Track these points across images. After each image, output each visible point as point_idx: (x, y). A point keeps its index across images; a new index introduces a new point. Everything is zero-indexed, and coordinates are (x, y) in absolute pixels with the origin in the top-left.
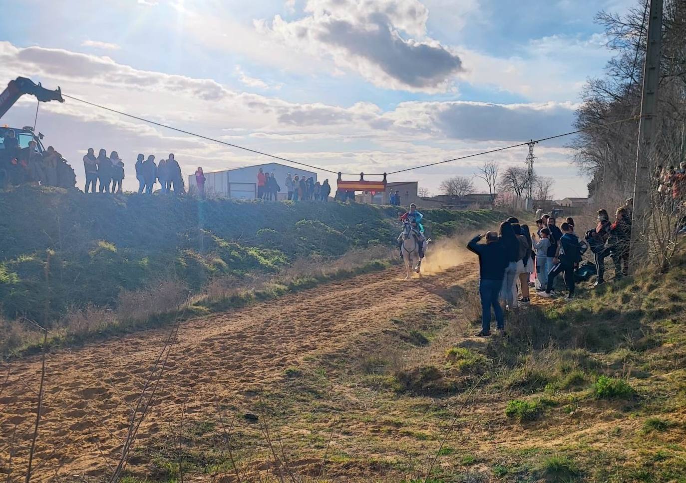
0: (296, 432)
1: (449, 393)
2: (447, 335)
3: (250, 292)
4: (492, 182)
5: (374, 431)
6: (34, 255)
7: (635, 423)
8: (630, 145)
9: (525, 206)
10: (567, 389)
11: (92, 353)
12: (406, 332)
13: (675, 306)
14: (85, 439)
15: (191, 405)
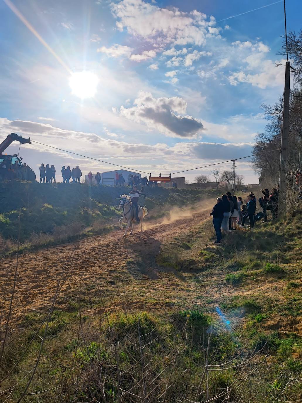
0: (132, 289)
1: (200, 271)
2: (198, 245)
3: (111, 226)
4: (217, 178)
5: (167, 288)
6: (17, 210)
7: (283, 284)
8: (277, 161)
9: (231, 188)
10: (252, 269)
11: (42, 254)
12: (181, 243)
13: (299, 231)
15: (85, 277)
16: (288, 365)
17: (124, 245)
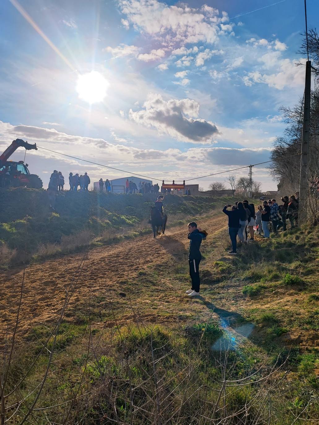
0: (144, 301)
1: (215, 283)
2: (214, 255)
3: (122, 235)
4: (233, 185)
5: (180, 301)
7: (304, 296)
8: (297, 167)
9: (248, 195)
10: (271, 280)
11: (49, 265)
14: (46, 305)
15: (95, 289)
16: (309, 382)
17: (135, 256)
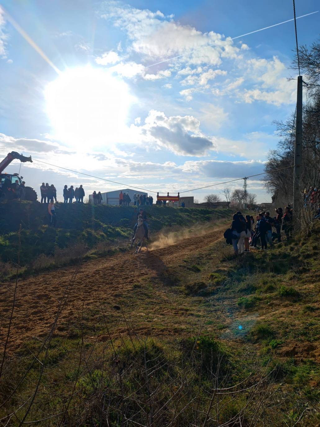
0: (138, 314)
1: (210, 295)
2: (209, 267)
3: (116, 248)
4: (228, 197)
5: (175, 313)
6: (16, 232)
7: (299, 308)
8: (290, 179)
9: (243, 207)
10: (266, 292)
11: (43, 278)
12: (190, 266)
13: (315, 252)
14: (38, 319)
15: (88, 302)
16: (305, 394)
17: (130, 268)
